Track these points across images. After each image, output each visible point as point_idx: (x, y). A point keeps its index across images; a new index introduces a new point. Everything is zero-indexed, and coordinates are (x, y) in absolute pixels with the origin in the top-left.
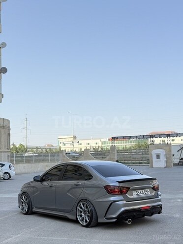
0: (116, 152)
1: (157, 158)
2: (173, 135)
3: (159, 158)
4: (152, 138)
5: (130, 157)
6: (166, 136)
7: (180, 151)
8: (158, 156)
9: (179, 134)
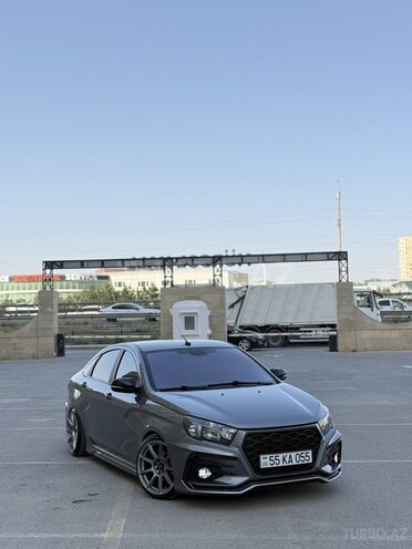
0: (56, 308)
1: (187, 328)
2: (231, 260)
3: (193, 328)
4: (171, 267)
5: (87, 323)
6: (210, 261)
7: (237, 307)
8: (190, 322)
9: (248, 256)
